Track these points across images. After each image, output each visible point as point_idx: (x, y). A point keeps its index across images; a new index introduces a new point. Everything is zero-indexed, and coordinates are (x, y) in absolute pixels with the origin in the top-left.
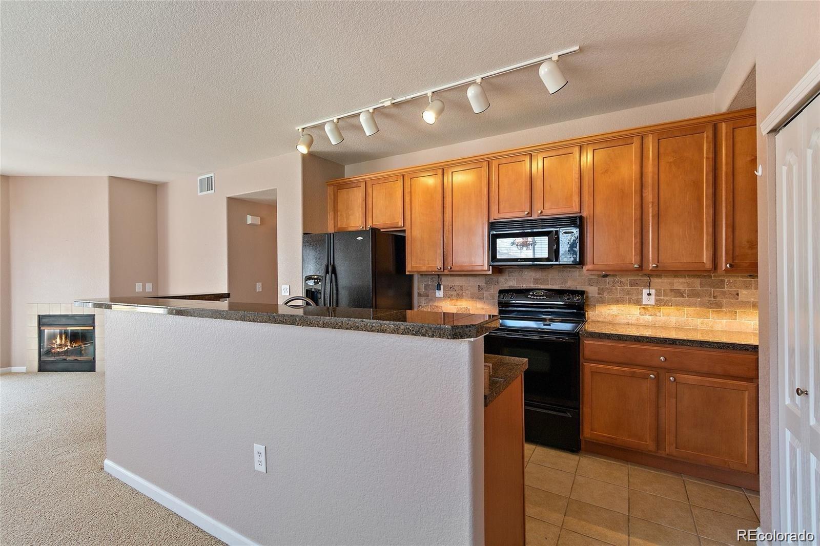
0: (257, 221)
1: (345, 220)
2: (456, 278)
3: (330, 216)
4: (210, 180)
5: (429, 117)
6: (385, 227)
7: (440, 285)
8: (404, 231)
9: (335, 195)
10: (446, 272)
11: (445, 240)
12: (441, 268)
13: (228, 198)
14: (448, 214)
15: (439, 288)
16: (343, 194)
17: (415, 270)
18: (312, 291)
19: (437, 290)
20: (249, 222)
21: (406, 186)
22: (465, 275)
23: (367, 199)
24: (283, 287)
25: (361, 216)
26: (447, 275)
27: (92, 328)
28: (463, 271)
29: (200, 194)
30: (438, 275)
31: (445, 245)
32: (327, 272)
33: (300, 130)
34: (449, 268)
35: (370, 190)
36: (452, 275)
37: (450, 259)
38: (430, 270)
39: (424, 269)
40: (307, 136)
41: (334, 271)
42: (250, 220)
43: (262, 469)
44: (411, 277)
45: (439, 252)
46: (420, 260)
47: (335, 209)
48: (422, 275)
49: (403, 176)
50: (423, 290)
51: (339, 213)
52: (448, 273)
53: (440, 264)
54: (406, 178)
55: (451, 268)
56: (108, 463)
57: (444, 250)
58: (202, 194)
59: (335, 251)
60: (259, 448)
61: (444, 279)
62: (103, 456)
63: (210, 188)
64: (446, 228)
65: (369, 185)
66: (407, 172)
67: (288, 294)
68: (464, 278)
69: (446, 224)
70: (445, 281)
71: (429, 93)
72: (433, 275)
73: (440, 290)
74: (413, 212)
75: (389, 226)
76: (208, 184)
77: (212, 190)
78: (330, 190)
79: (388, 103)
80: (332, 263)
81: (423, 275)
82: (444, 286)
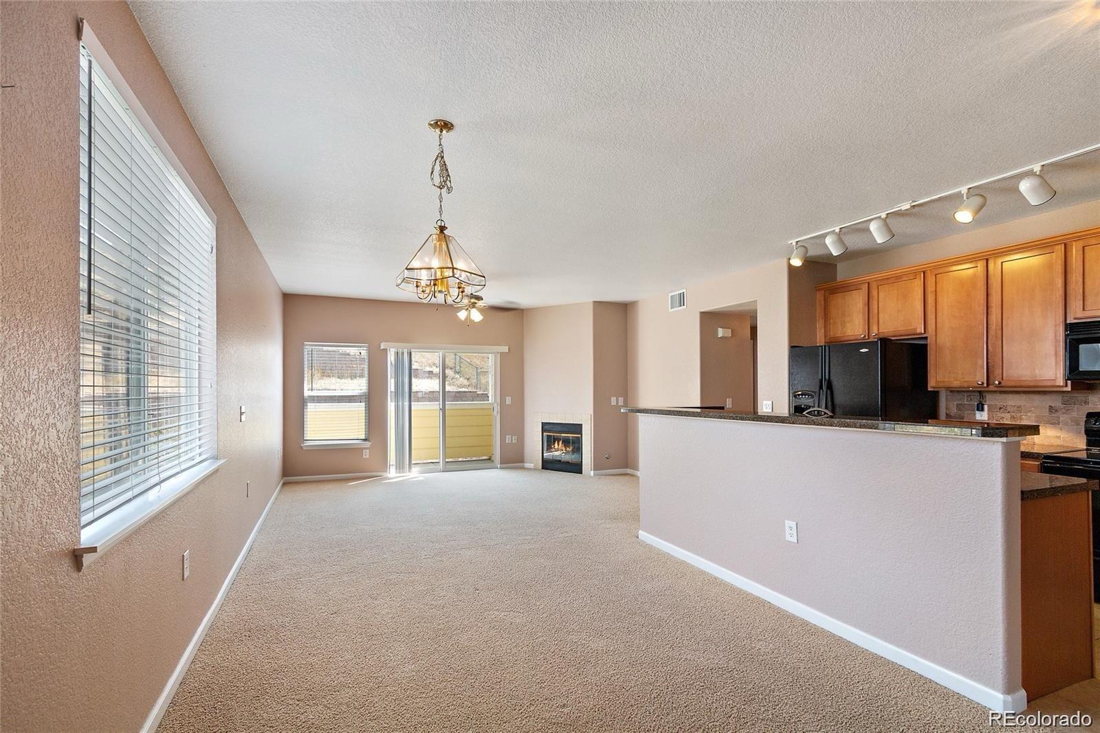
0: (728, 333)
1: (840, 329)
2: (1010, 396)
3: (820, 325)
4: (682, 296)
5: (964, 216)
6: (897, 333)
7: (983, 405)
8: (926, 338)
9: (825, 300)
10: (991, 388)
11: (990, 347)
12: (983, 383)
13: (701, 312)
14: (994, 316)
15: (980, 408)
16: (838, 300)
17: (941, 385)
18: (801, 408)
19: (978, 410)
20: (720, 335)
21: (929, 283)
22: (1025, 392)
23: (870, 303)
24: (765, 402)
25: (861, 323)
26: (995, 392)
27: (580, 436)
28: (1021, 387)
29: (671, 310)
30: (980, 392)
31: (989, 354)
32: (821, 387)
33: (794, 244)
34: (997, 382)
35: (874, 293)
36: (1001, 392)
37: (998, 372)
38: (965, 385)
39: (956, 384)
40: (803, 249)
41: (830, 386)
42: (721, 332)
43: (794, 540)
44: (935, 394)
45: (980, 362)
46: (950, 373)
47: (826, 317)
48: (951, 391)
49: (924, 272)
50: (954, 411)
51: (831, 321)
52: (996, 389)
53: (981, 378)
54: (928, 274)
55: (1000, 383)
56: (643, 535)
57: (989, 360)
58: (673, 310)
59: (831, 364)
60: (790, 523)
61: (988, 397)
62: (638, 529)
63: (682, 303)
64: (992, 333)
65: (874, 286)
66: (929, 267)
67: (771, 411)
68: (1024, 397)
69: (993, 327)
70: (990, 400)
71: (964, 190)
72: (971, 391)
73: (983, 410)
74: (939, 314)
75: (902, 333)
76: (681, 299)
77: (684, 305)
78: (819, 296)
79: (908, 206)
80: (827, 377)
81: (953, 391)
82: (989, 406)
